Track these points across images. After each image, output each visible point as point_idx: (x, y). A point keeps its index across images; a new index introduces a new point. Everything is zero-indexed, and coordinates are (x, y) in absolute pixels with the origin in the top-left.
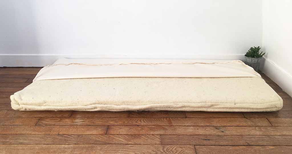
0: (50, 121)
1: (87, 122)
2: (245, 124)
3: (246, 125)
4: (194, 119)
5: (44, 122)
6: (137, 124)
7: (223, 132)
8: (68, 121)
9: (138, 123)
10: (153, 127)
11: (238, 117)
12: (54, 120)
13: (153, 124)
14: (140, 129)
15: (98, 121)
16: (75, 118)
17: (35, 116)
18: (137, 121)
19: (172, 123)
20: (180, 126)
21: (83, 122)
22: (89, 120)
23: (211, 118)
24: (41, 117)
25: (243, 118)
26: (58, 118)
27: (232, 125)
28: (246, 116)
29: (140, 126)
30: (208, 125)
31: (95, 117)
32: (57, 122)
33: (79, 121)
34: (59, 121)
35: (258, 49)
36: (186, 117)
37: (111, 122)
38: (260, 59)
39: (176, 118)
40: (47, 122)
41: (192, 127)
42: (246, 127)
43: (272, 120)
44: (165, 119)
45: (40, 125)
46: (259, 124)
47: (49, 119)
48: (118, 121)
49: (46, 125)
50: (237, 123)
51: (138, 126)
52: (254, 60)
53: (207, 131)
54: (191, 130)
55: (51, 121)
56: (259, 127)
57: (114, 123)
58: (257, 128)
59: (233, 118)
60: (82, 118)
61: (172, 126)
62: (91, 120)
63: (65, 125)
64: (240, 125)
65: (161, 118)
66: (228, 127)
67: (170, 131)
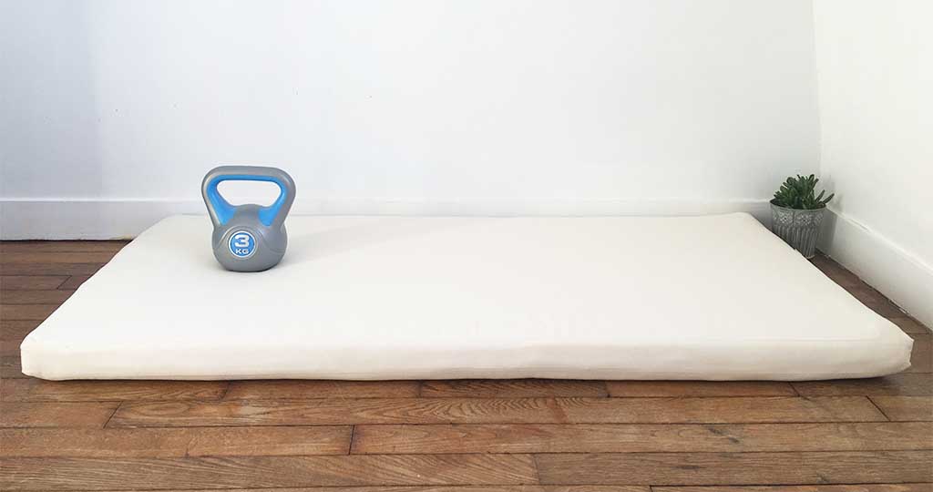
0: (151, 413)
1: (281, 413)
2: (801, 416)
3: (808, 418)
4: (633, 400)
5: (133, 417)
6: (452, 419)
7: (736, 441)
8: (214, 412)
9: (453, 416)
10: (504, 427)
11: (776, 393)
12: (167, 407)
13: (504, 417)
14: (461, 435)
15: (317, 410)
16: (238, 403)
17: (101, 397)
18: (449, 409)
19: (564, 415)
20: (593, 424)
21: (270, 416)
22: (287, 408)
23: (689, 397)
24: (123, 401)
25: (792, 397)
26: (179, 404)
27: (761, 421)
28: (801, 392)
29: (461, 427)
30: (684, 419)
31: (305, 397)
32: (177, 415)
33: (251, 411)
34: (185, 413)
35: (812, 181)
36: (609, 396)
37: (364, 415)
38: (819, 215)
39: (576, 398)
40: (142, 417)
41: (633, 429)
42: (808, 426)
43: (886, 402)
44: (540, 403)
45: (119, 427)
46: (847, 416)
47: (151, 407)
48: (385, 411)
49: (141, 426)
50: (779, 415)
51: (453, 424)
52: (803, 216)
53: (683, 440)
54: (631, 436)
55: (156, 412)
56: (850, 425)
57: (373, 417)
58: (842, 428)
59: (762, 396)
60: (261, 402)
61: (568, 426)
62: (293, 408)
63: (207, 424)
64: (786, 420)
65: (528, 398)
66: (752, 427)
67: (562, 440)
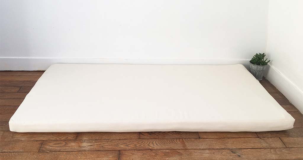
0: (53, 146)
1: (96, 146)
2: (259, 146)
3: (261, 147)
4: (207, 139)
5: (48, 147)
6: (151, 148)
7: (239, 156)
8: (73, 145)
10: (167, 151)
11: (252, 136)
12: (59, 144)
13: (167, 147)
14: (154, 154)
15: (107, 144)
16: (81, 141)
17: (37, 139)
18: (149, 144)
19: (186, 146)
20: (195, 149)
21: (92, 147)
22: (98, 143)
23: (224, 138)
24: (44, 141)
25: (256, 138)
26: (62, 142)
27: (247, 148)
28: (259, 136)
29: (153, 151)
30: (223, 147)
31: (103, 139)
32: (62, 147)
33: (86, 145)
34: (65, 146)
36: (199, 138)
37: (122, 146)
38: (265, 67)
39: (189, 138)
40: (51, 148)
41: (207, 151)
42: (261, 150)
43: (286, 140)
44: (178, 141)
45: (43, 152)
46: (273, 146)
47: (53, 143)
48: (129, 145)
49: (51, 151)
50: (252, 145)
51: (151, 150)
52: (260, 68)
53: (223, 156)
54: (207, 154)
55: (55, 146)
56: (274, 149)
57: (125, 147)
58: (272, 150)
59: (247, 138)
60: (89, 141)
61: (187, 150)
62: (99, 143)
63: (72, 150)
64: (255, 147)
65: (174, 139)
66: (245, 150)
67: (185, 156)
